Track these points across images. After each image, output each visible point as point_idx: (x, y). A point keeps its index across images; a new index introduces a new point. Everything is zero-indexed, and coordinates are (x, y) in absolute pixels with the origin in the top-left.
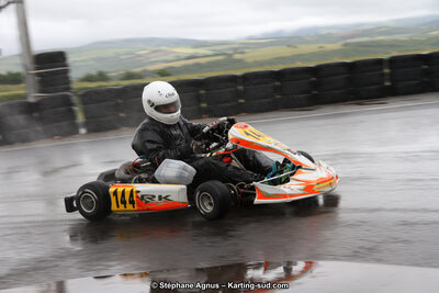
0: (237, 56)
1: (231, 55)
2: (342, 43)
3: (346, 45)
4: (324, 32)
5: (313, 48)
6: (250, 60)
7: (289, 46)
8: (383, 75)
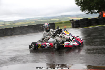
0: (13, 24)
1: (12, 24)
2: (34, 21)
3: (35, 22)
4: (31, 19)
5: (29, 22)
6: (16, 25)
7: (24, 22)
8: (41, 27)
